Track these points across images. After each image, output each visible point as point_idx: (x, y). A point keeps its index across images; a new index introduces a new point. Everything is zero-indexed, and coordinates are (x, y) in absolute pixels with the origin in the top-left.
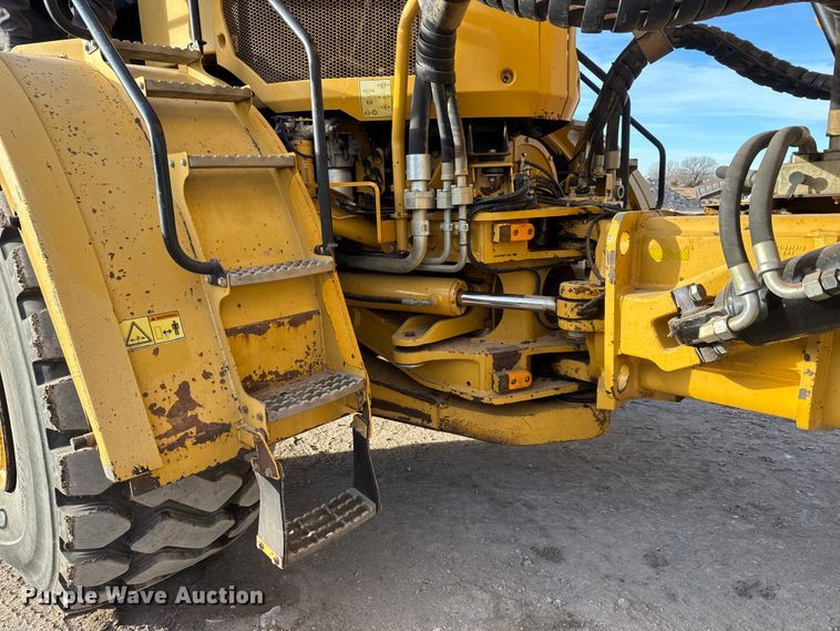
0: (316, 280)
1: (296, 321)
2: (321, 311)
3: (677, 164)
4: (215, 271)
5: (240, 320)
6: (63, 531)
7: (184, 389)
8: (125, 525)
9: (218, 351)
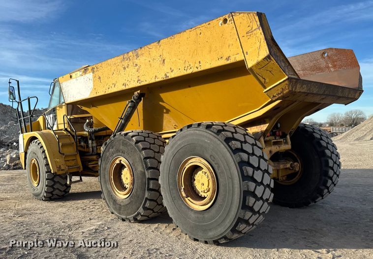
0: (75, 155)
1: (73, 160)
2: (76, 159)
3: (342, 115)
4: (63, 154)
5: (66, 159)
6: (47, 183)
7: (60, 166)
8: (52, 190)
9: (64, 163)
